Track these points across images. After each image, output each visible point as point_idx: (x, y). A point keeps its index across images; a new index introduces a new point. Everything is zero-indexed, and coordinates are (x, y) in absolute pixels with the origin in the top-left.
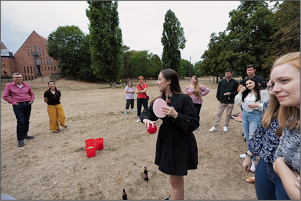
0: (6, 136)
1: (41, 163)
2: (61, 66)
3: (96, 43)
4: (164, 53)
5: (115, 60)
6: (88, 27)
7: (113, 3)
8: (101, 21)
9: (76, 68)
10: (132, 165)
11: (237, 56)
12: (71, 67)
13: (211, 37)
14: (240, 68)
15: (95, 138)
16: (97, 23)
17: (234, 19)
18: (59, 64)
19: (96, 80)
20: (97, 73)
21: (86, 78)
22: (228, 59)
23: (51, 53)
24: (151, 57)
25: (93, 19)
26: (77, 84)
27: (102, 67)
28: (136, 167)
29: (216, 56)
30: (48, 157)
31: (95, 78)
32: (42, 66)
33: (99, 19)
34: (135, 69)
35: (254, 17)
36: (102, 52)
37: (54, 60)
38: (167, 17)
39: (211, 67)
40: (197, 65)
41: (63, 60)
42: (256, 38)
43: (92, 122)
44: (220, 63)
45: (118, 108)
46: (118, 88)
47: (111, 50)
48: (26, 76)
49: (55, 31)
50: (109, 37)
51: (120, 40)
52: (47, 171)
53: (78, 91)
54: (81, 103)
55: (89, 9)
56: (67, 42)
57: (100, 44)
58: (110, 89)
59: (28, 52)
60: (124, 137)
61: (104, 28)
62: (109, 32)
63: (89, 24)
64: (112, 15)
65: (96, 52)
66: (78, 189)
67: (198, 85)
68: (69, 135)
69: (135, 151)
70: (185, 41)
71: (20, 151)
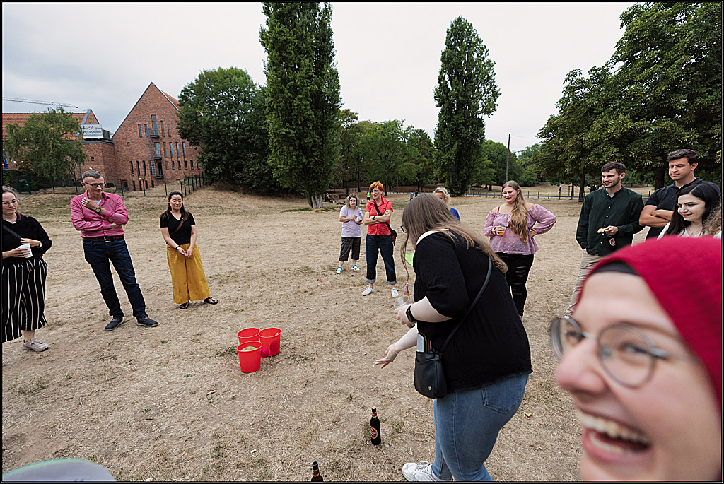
0: (80, 310)
1: (142, 375)
2: (205, 160)
3: (280, 106)
4: (442, 126)
5: (322, 145)
6: (264, 70)
7: (321, 10)
8: (293, 53)
9: (235, 163)
10: (344, 402)
11: (642, 129)
12: (226, 161)
13: (568, 82)
14: (648, 163)
15: (262, 327)
16: (284, 59)
17: (637, 29)
18: (200, 156)
19: (277, 192)
20: (281, 176)
21: (256, 187)
22: (613, 138)
23: (185, 131)
24: (409, 135)
25: (274, 51)
26: (237, 199)
27: (293, 160)
28: (352, 408)
29: (580, 130)
30: (157, 363)
31: (276, 187)
32: (167, 159)
33: (288, 51)
34: (370, 166)
35: (696, 21)
36: (292, 125)
37: (191, 147)
38: (451, 36)
39: (566, 159)
40: (526, 154)
41: (209, 145)
42: (699, 79)
43: (261, 288)
44: (592, 149)
45: (323, 259)
46: (327, 210)
47: (313, 121)
48: (134, 182)
49: (194, 82)
50: (310, 91)
51: (335, 97)
52: (151, 395)
53: (237, 217)
54: (242, 243)
55: (267, 28)
56: (218, 105)
57: (289, 108)
58: (307, 212)
59: (140, 130)
60: (331, 328)
61: (298, 69)
62: (310, 79)
63: (267, 63)
64: (317, 39)
65: (280, 127)
66: (212, 446)
67: (523, 205)
68: (207, 316)
69: (353, 365)
70: (495, 95)
71: (103, 345)
